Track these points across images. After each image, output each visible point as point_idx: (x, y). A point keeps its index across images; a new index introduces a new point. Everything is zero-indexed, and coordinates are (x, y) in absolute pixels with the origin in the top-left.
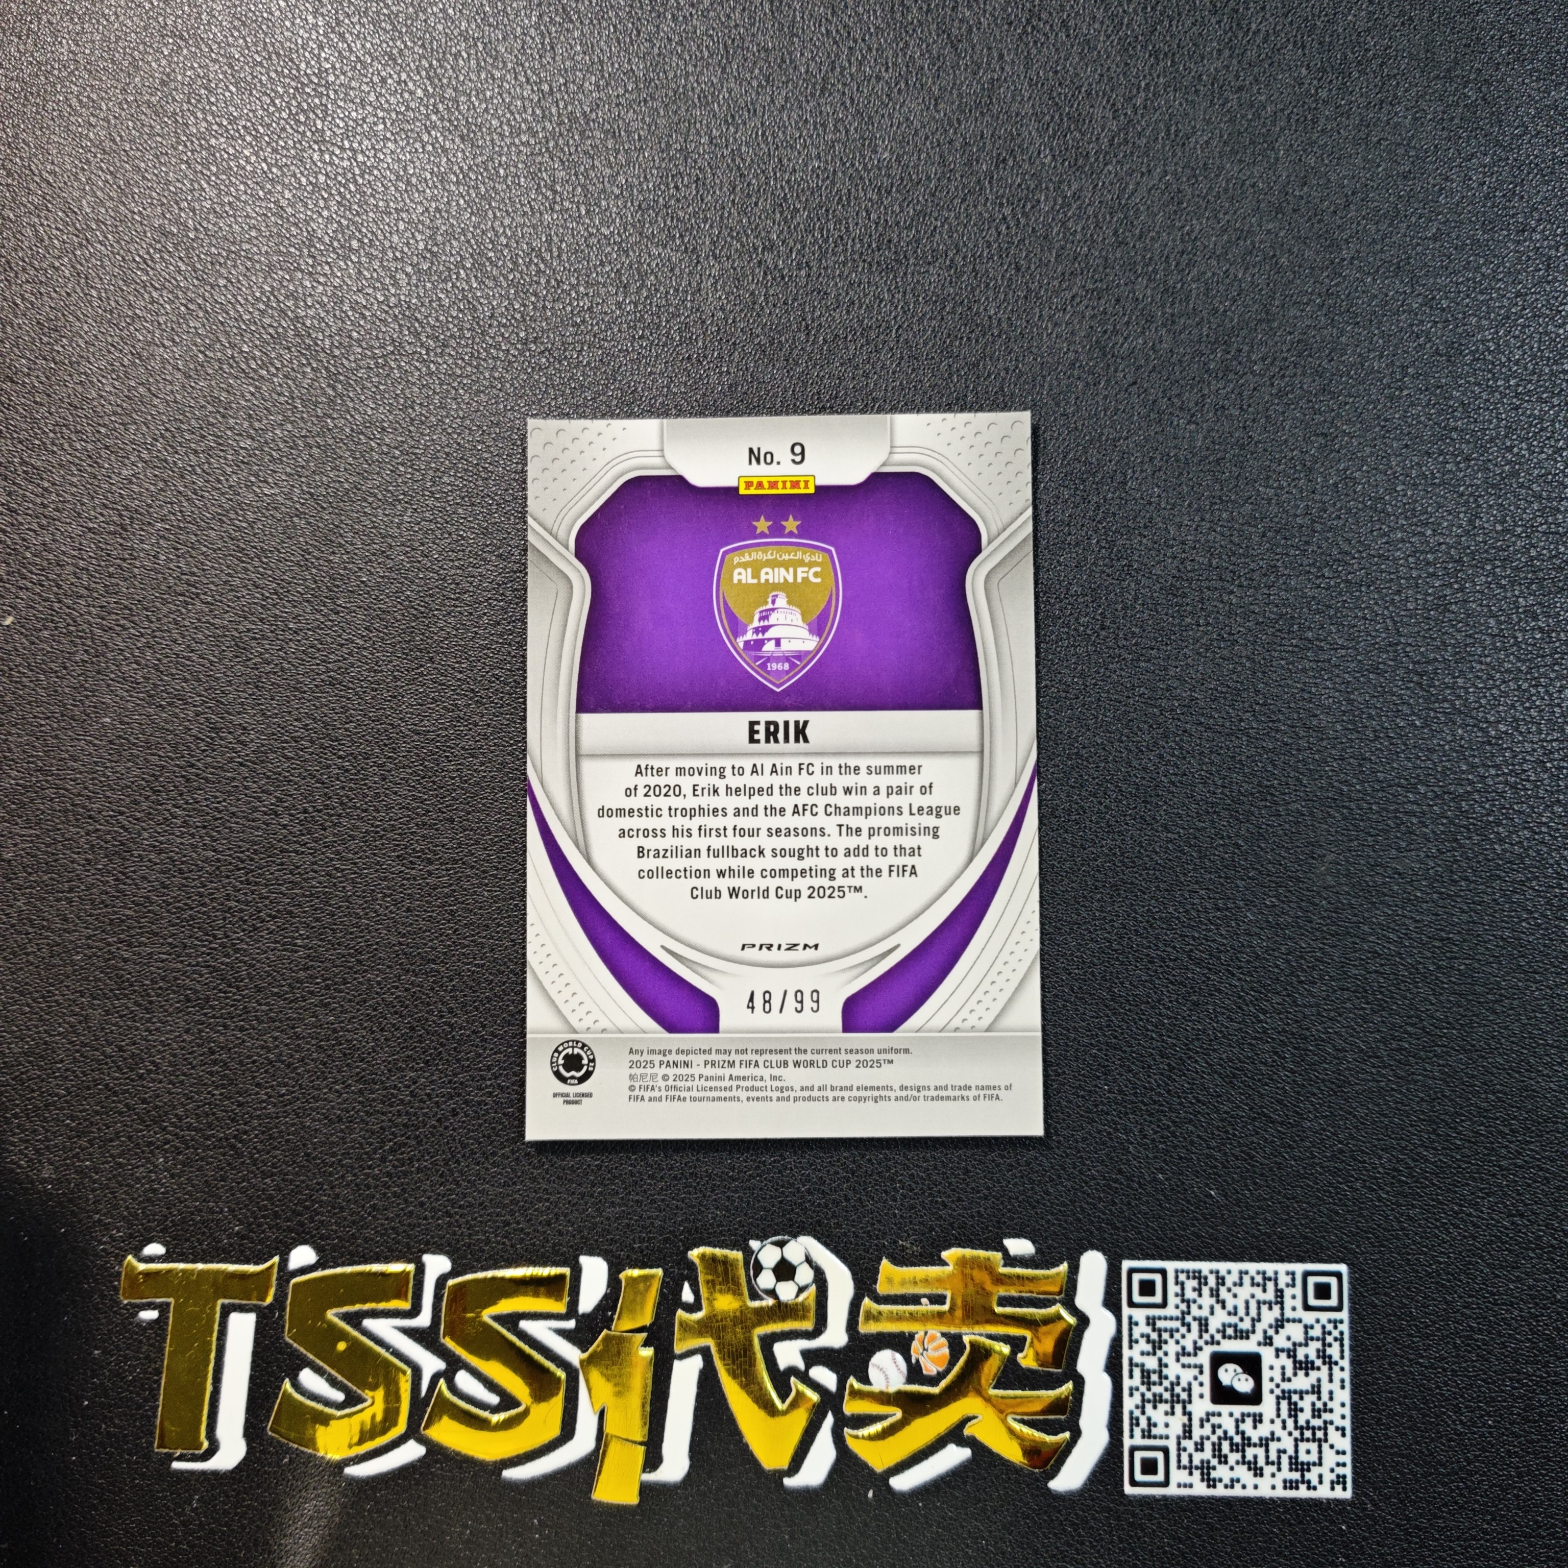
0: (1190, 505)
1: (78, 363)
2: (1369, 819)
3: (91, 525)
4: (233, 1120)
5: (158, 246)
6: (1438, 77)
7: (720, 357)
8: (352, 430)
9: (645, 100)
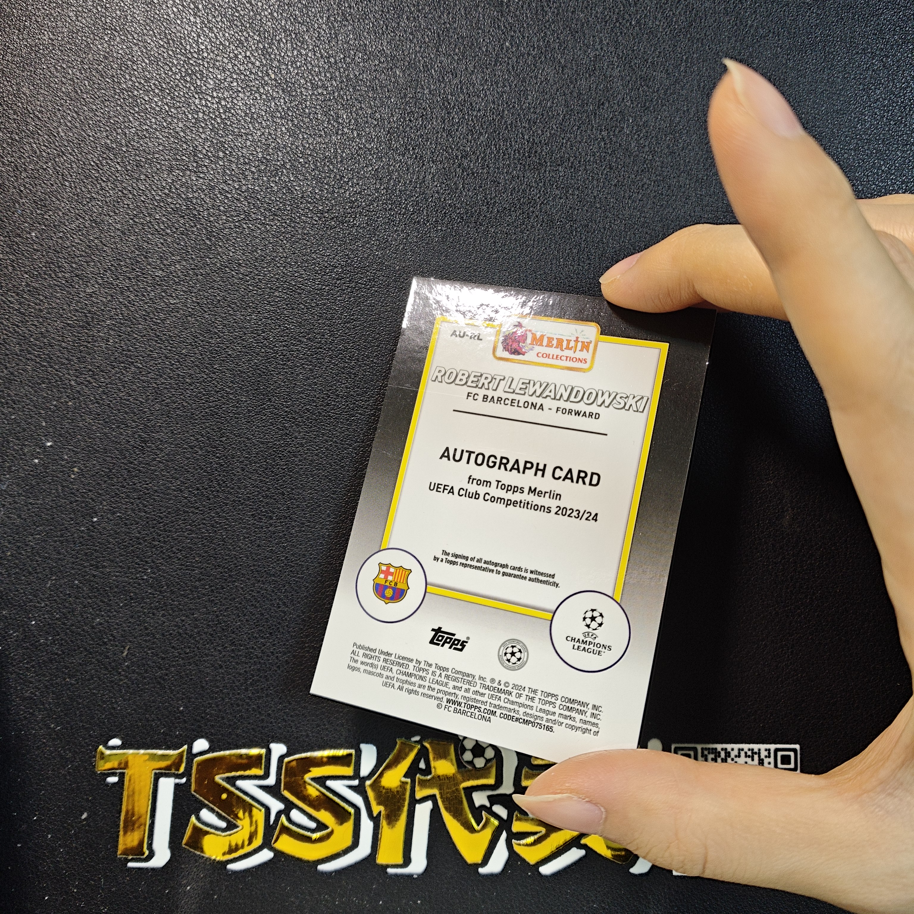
3: (69, 322)
6: (857, 53)
7: (436, 221)
8: (222, 265)
9: (392, 69)
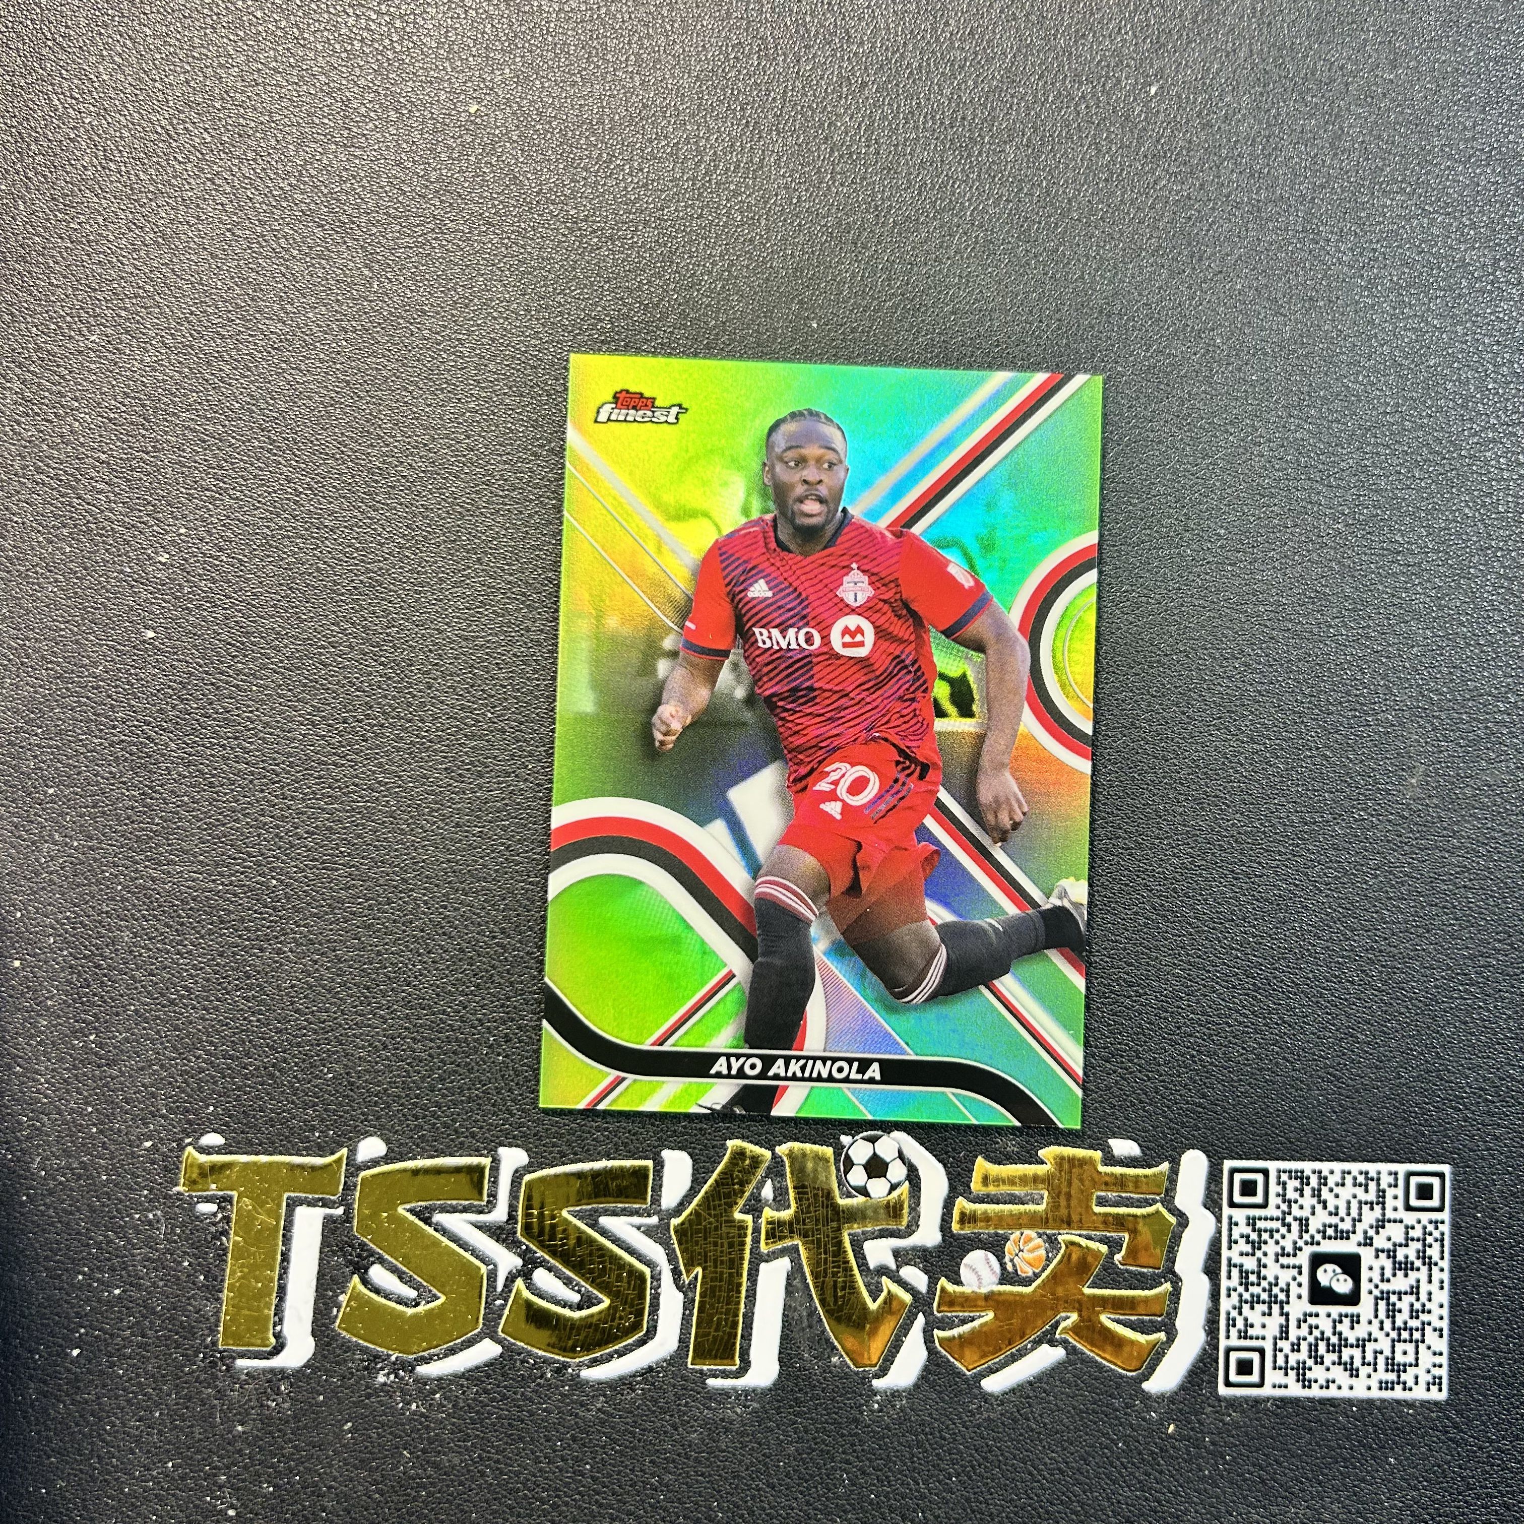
1: (97, 242)
2: (1459, 729)
4: (271, 1048)
5: (182, 116)
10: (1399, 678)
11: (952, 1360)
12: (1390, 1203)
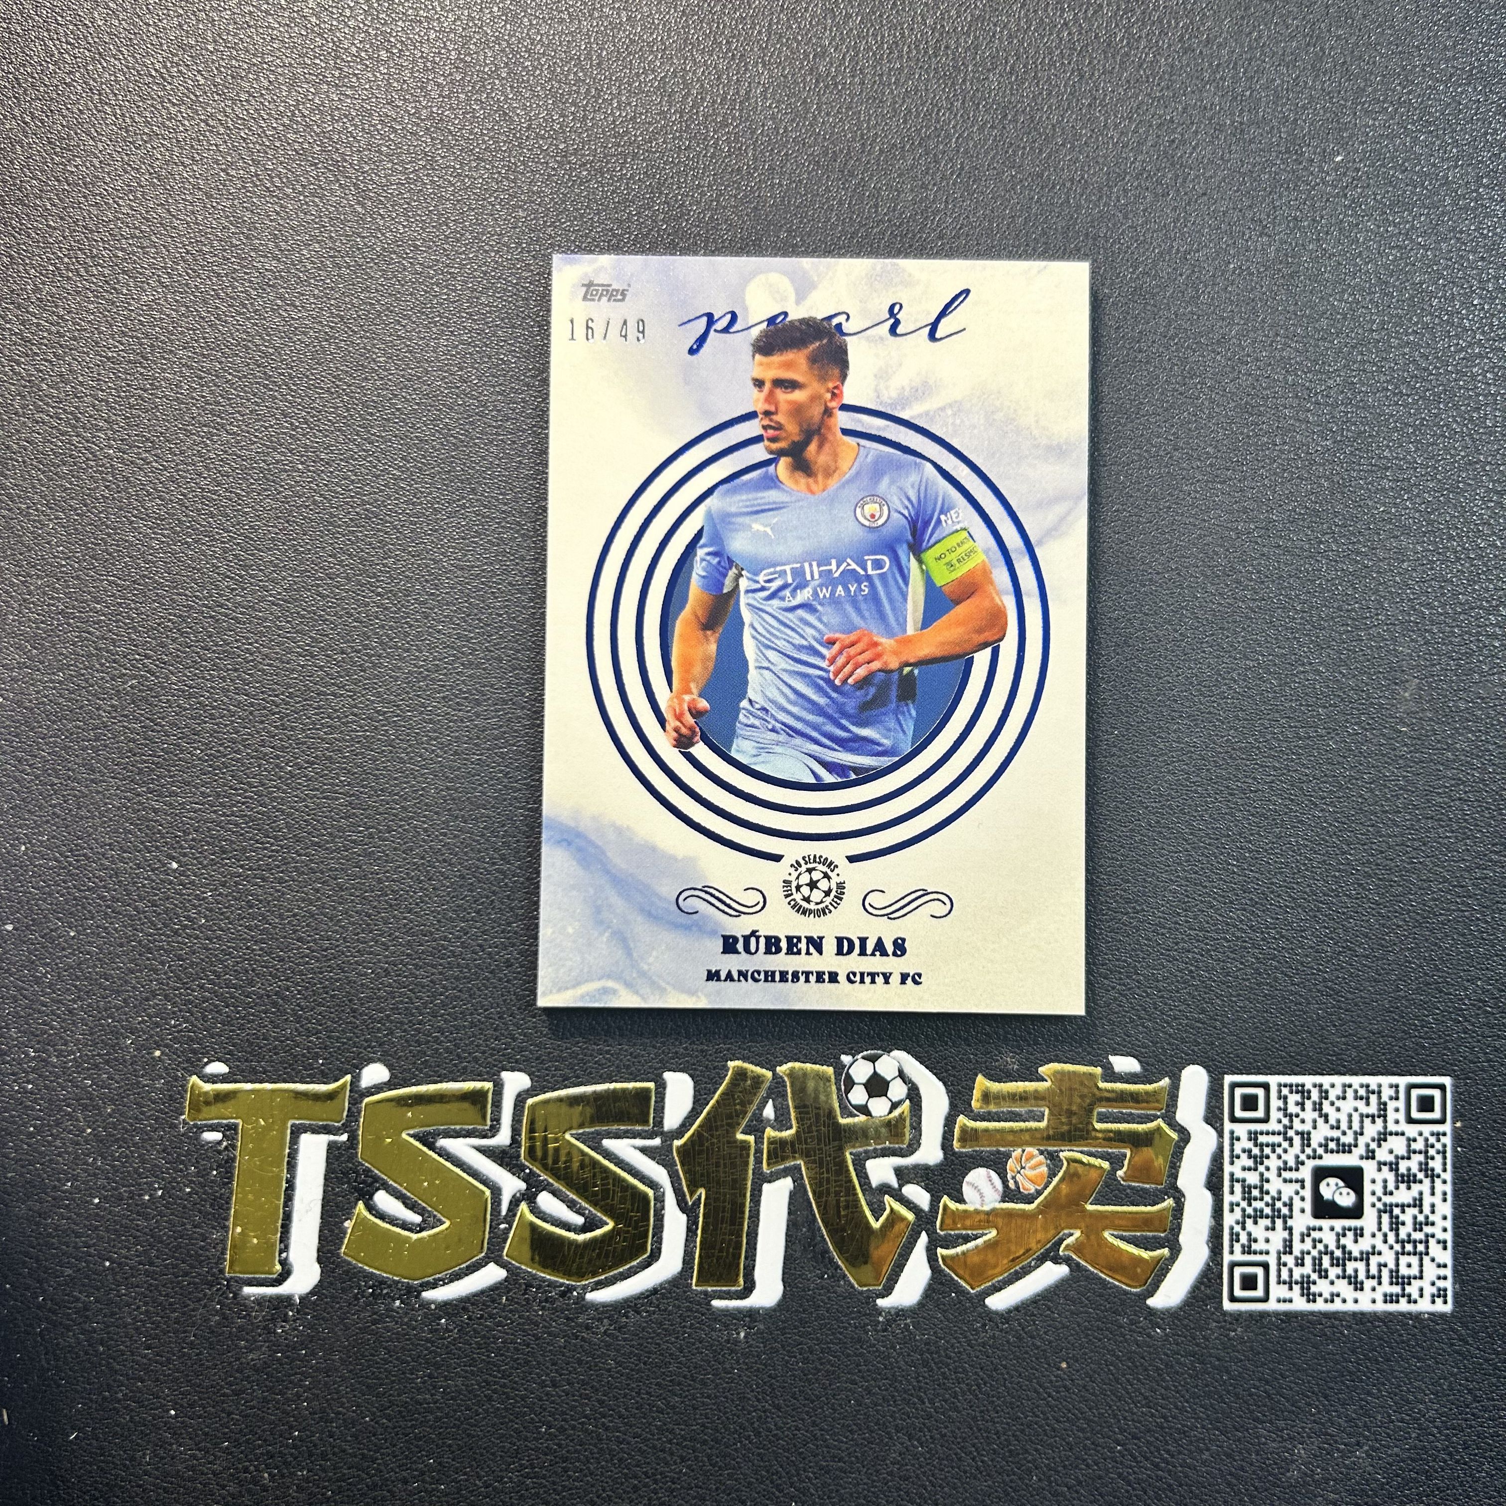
0: (1263, 321)
1: (93, 184)
2: (1451, 643)
3: (110, 354)
4: (274, 977)
5: (176, 59)
7: (771, 169)
10: (1390, 592)
11: (956, 1278)
12: (1391, 1116)
